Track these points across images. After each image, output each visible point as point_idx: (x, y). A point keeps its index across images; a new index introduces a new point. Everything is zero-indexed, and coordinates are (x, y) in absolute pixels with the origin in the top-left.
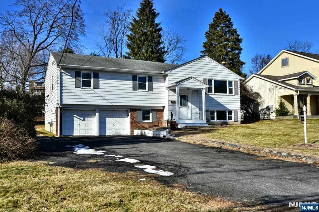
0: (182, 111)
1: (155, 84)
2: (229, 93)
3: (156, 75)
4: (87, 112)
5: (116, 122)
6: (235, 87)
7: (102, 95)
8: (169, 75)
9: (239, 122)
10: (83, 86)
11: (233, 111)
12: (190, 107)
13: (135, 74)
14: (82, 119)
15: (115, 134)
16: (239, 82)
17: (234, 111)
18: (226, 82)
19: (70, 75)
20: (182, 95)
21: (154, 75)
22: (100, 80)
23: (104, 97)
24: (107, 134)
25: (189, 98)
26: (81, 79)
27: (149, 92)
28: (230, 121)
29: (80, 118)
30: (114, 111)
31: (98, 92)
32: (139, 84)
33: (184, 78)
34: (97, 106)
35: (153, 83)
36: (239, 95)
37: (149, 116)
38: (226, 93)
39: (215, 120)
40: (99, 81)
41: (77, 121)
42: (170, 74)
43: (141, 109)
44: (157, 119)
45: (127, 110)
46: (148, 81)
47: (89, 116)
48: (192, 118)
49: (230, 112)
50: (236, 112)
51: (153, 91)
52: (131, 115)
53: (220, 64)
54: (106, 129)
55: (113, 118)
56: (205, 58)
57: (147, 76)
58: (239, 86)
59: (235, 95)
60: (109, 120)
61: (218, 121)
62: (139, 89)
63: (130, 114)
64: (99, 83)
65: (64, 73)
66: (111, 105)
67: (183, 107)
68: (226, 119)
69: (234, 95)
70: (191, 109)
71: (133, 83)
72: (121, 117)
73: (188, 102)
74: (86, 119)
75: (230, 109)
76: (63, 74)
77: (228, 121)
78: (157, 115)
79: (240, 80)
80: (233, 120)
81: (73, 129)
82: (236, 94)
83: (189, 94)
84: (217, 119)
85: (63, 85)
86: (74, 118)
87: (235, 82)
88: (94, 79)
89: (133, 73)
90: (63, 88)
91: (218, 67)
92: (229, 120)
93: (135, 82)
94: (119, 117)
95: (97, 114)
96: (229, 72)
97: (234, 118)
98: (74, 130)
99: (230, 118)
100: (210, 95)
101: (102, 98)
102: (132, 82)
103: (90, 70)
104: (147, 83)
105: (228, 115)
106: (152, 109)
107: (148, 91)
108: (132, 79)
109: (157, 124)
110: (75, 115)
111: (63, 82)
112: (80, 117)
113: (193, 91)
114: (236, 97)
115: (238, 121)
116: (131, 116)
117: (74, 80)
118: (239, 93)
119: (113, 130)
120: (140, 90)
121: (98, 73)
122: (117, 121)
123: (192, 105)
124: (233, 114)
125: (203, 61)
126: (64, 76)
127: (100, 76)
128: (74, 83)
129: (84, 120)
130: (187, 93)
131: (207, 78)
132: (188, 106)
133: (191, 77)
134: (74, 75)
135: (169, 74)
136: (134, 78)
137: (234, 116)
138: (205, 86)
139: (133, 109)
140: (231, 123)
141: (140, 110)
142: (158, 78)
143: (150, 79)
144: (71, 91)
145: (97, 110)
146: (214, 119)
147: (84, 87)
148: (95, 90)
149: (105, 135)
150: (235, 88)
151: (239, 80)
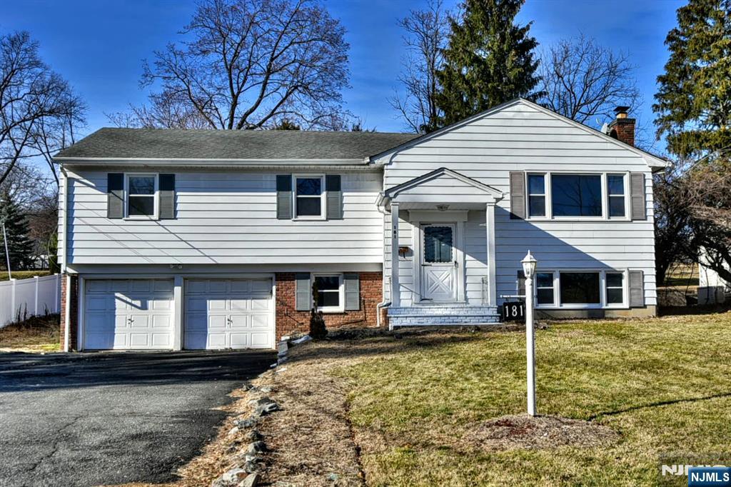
0: (430, 275)
1: (349, 198)
2: (611, 214)
3: (353, 172)
4: (153, 283)
5: (239, 312)
6: (631, 193)
7: (184, 237)
8: (389, 167)
9: (652, 311)
10: (130, 213)
11: (625, 274)
12: (460, 262)
13: (284, 170)
14: (138, 303)
15: (233, 347)
16: (649, 176)
17: (631, 273)
18: (597, 178)
19: (93, 185)
20: (434, 225)
21: (346, 172)
22: (178, 194)
23: (189, 243)
24: (208, 347)
25: (458, 235)
26: (124, 194)
27: (331, 222)
28: (612, 306)
29: (133, 302)
30: (232, 280)
31: (172, 230)
32: (298, 200)
33: (419, 174)
34: (172, 267)
35: (344, 194)
36: (651, 220)
37: (338, 293)
38: (600, 214)
39: (557, 304)
40: (176, 197)
41: (123, 308)
42: (391, 163)
43: (309, 273)
44: (362, 302)
45: (270, 276)
46: (328, 189)
47: (156, 296)
48: (466, 299)
49: (615, 278)
50: (636, 275)
51: (343, 219)
52: (277, 290)
53: (572, 123)
54: (207, 331)
55: (228, 301)
56: (516, 108)
57: (324, 175)
58: (649, 190)
59: (632, 220)
60: (215, 307)
61: (566, 306)
62: (298, 213)
63: (274, 288)
64: (176, 204)
65: (78, 180)
66: (214, 263)
67: (435, 264)
68: (598, 300)
69: (630, 220)
70: (465, 269)
71: (278, 199)
72: (253, 299)
73: (453, 248)
74: (150, 303)
75: (616, 266)
76: (76, 184)
77: (604, 307)
78: (360, 289)
79: (655, 170)
80: (625, 304)
81: (114, 331)
82: (639, 216)
83: (456, 223)
84: (563, 301)
85: (76, 214)
86: (117, 300)
87: (632, 175)
88: (160, 193)
89: (279, 170)
90: (76, 221)
91: (565, 131)
92: (609, 301)
93: (284, 194)
94: (225, 299)
95: (178, 290)
96: (609, 146)
97: (631, 295)
98: (116, 336)
99: (615, 297)
100: (534, 224)
101: (184, 245)
102: (275, 194)
103: (147, 168)
104: (323, 196)
105: (607, 285)
106: (344, 273)
107: (327, 219)
108: (275, 186)
109: (361, 317)
110: (117, 295)
111: (76, 206)
112: (133, 299)
113: (468, 213)
114: (638, 225)
115: (645, 306)
116: (277, 295)
117: (105, 198)
118: (650, 213)
119: (228, 334)
120: (300, 218)
121: (174, 175)
122: (239, 309)
123: (468, 257)
124: (625, 282)
125: (510, 115)
126: (79, 189)
127: (177, 184)
128: (105, 206)
129: (144, 307)
130: (450, 220)
131: (524, 168)
132: (453, 260)
133: (442, 169)
134: (105, 183)
135: (387, 164)
136: (283, 184)
137: (631, 289)
138: (492, 197)
139: (284, 275)
140: (616, 314)
141: (305, 276)
142: (360, 177)
143: (334, 184)
144: (97, 229)
145: (179, 278)
146: (551, 301)
147: (132, 217)
148: (163, 222)
149: (204, 350)
150: (632, 198)
151: (650, 170)
